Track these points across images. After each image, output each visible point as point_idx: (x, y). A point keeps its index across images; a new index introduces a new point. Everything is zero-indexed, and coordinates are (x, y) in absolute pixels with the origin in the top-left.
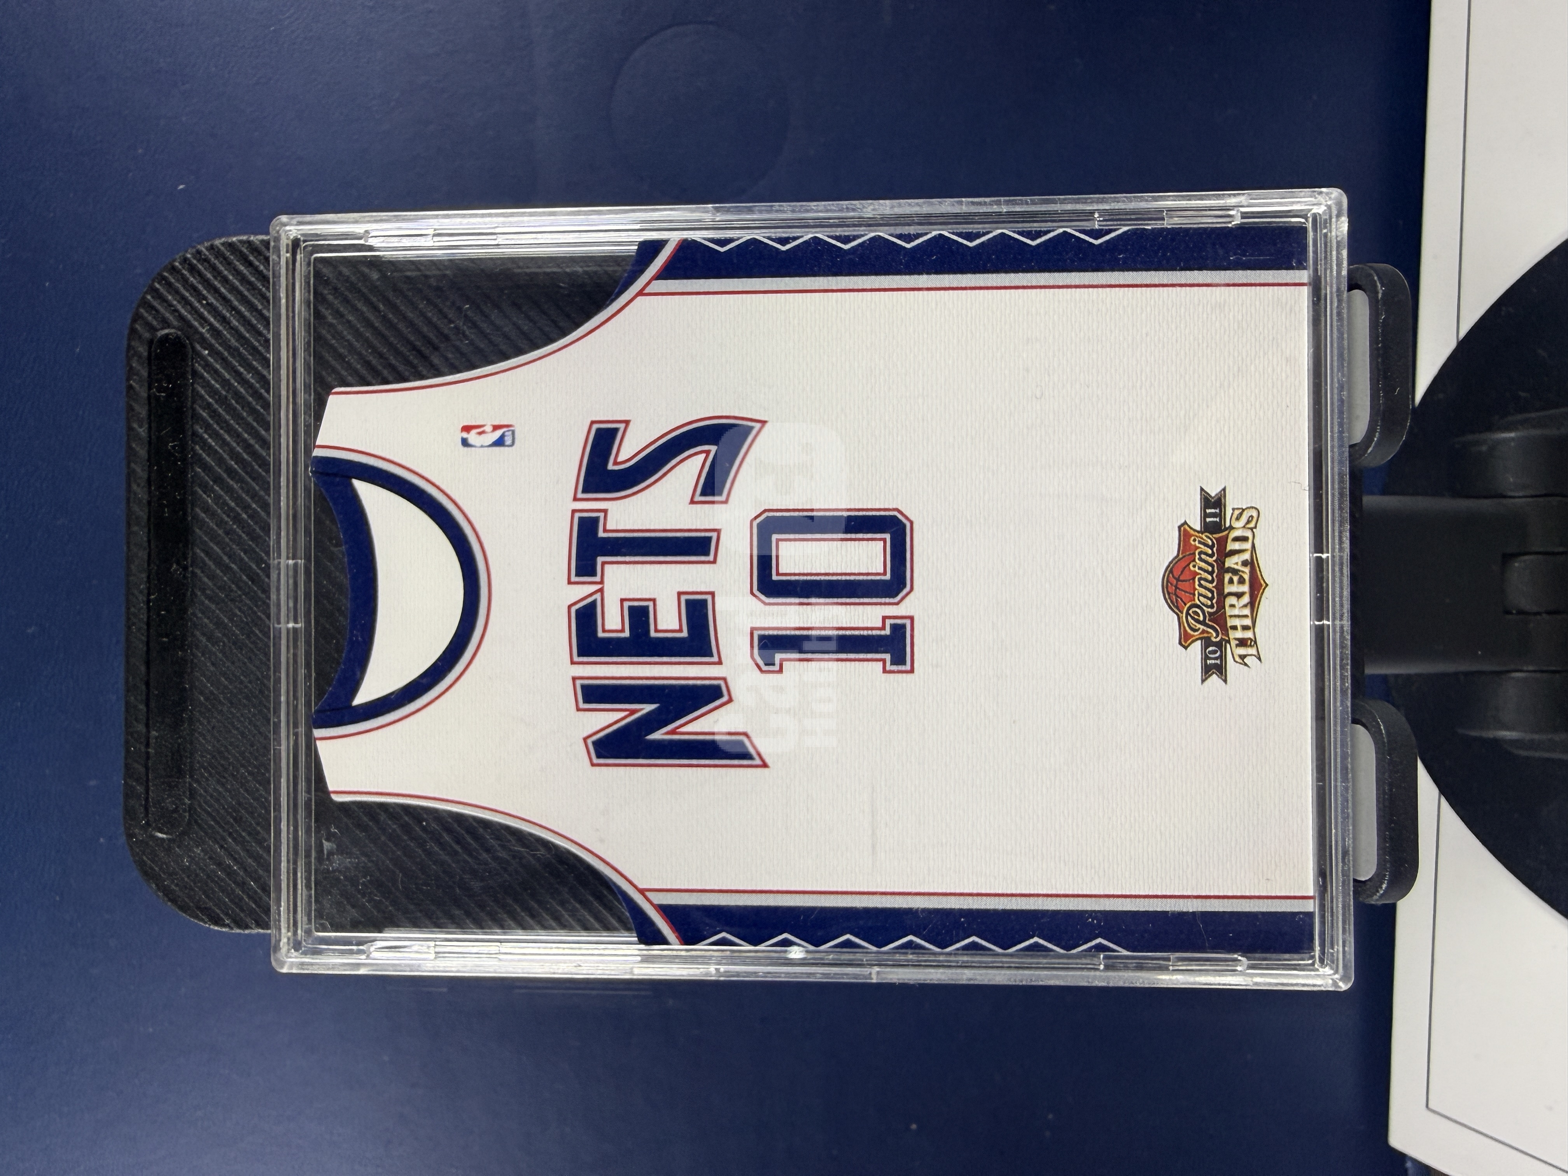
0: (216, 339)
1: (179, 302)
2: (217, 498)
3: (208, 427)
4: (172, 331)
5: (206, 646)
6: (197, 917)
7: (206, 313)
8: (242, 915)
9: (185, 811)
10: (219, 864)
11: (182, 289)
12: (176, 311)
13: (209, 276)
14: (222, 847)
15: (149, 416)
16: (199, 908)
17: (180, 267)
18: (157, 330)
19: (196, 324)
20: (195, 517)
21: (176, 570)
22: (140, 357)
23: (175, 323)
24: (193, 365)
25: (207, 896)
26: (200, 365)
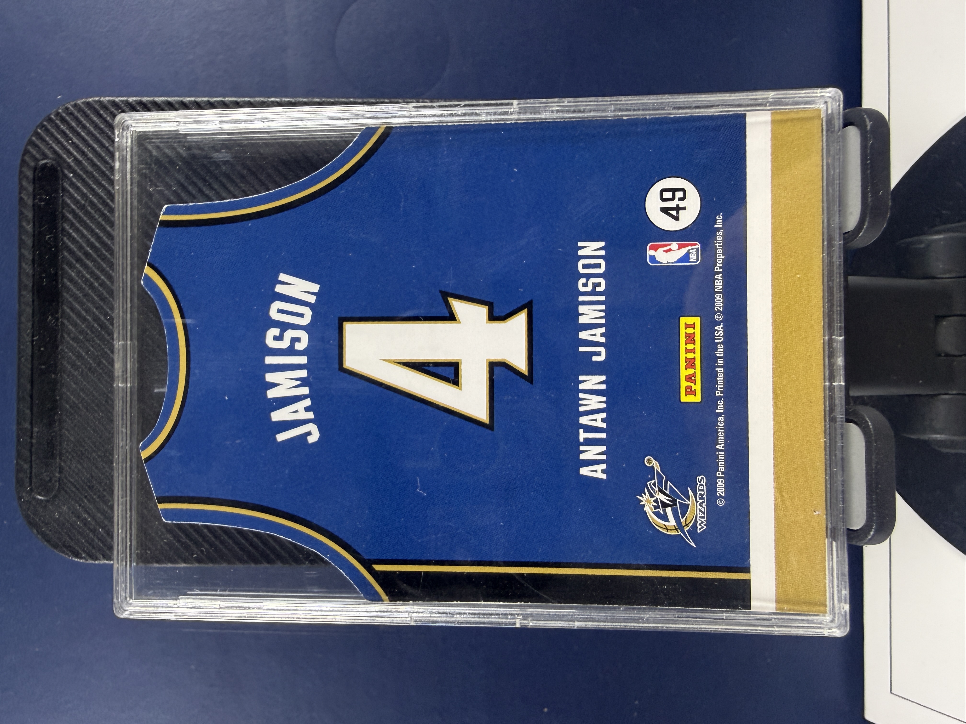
0: (78, 166)
1: (53, 142)
2: (79, 272)
3: (72, 225)
4: (49, 161)
5: (70, 372)
6: (63, 552)
7: (71, 149)
8: (94, 551)
9: (56, 481)
10: (79, 517)
11: (55, 133)
12: (51, 147)
13: (74, 124)
14: (80, 505)
15: (34, 217)
16: (65, 546)
17: (54, 118)
18: (40, 161)
19: (65, 156)
20: (63, 285)
21: (51, 321)
22: (27, 178)
23: (51, 156)
24: (62, 184)
25: (70, 538)
26: (67, 183)
